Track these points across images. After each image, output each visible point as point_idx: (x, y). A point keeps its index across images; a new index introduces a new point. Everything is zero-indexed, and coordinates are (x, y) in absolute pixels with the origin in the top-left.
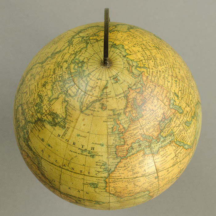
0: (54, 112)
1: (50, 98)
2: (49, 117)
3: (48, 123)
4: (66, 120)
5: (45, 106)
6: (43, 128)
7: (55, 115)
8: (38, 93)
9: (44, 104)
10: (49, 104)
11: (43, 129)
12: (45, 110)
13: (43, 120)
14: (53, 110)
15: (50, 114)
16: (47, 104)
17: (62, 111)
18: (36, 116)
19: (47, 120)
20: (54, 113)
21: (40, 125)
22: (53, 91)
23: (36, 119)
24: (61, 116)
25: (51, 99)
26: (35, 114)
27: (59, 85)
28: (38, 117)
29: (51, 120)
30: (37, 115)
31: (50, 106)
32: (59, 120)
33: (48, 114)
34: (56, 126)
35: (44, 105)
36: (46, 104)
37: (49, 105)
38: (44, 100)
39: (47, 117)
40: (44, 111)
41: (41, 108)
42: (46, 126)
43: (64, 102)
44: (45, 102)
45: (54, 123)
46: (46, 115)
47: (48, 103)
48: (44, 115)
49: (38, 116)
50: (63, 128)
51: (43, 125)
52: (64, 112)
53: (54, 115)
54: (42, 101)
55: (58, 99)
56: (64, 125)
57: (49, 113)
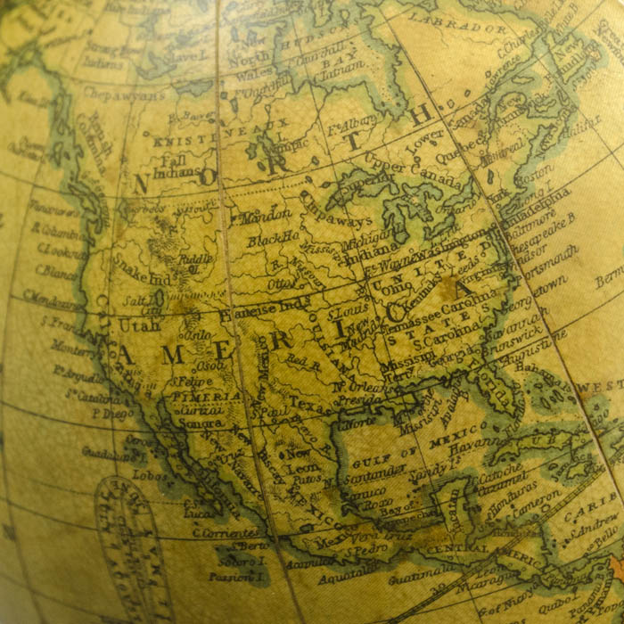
0: (479, 90)
1: (381, 110)
2: (507, 136)
3: (542, 154)
4: (553, 25)
5: (428, 154)
6: (561, 208)
7: (505, 88)
8: (312, 207)
9: (410, 161)
10: (422, 118)
11: (571, 215)
12: (453, 156)
13: (513, 189)
14: (468, 93)
15: (484, 126)
16: (416, 138)
17: (488, 37)
18: (472, 250)
19: (520, 156)
20: (492, 91)
21: (536, 231)
22: (341, 80)
23: (491, 256)
24: (522, 51)
25: (388, 97)
26: (452, 256)
27: (310, 38)
28: (481, 233)
29: (527, 126)
30: (462, 243)
31: (433, 112)
32: (539, 69)
33: (486, 142)
34: (575, 108)
35: (418, 161)
36: (410, 142)
37: (429, 118)
38: (381, 155)
39: (503, 155)
40: (456, 167)
41: (427, 196)
42: (556, 185)
43: (435, 14)
44: (395, 153)
45: (553, 112)
46: (486, 159)
47: (408, 125)
48: (482, 175)
49: (478, 227)
50: (595, 61)
51: (547, 202)
52: (496, 22)
53: (499, 93)
54: (384, 175)
55: (400, 48)
56: (578, 50)
57: (481, 133)
